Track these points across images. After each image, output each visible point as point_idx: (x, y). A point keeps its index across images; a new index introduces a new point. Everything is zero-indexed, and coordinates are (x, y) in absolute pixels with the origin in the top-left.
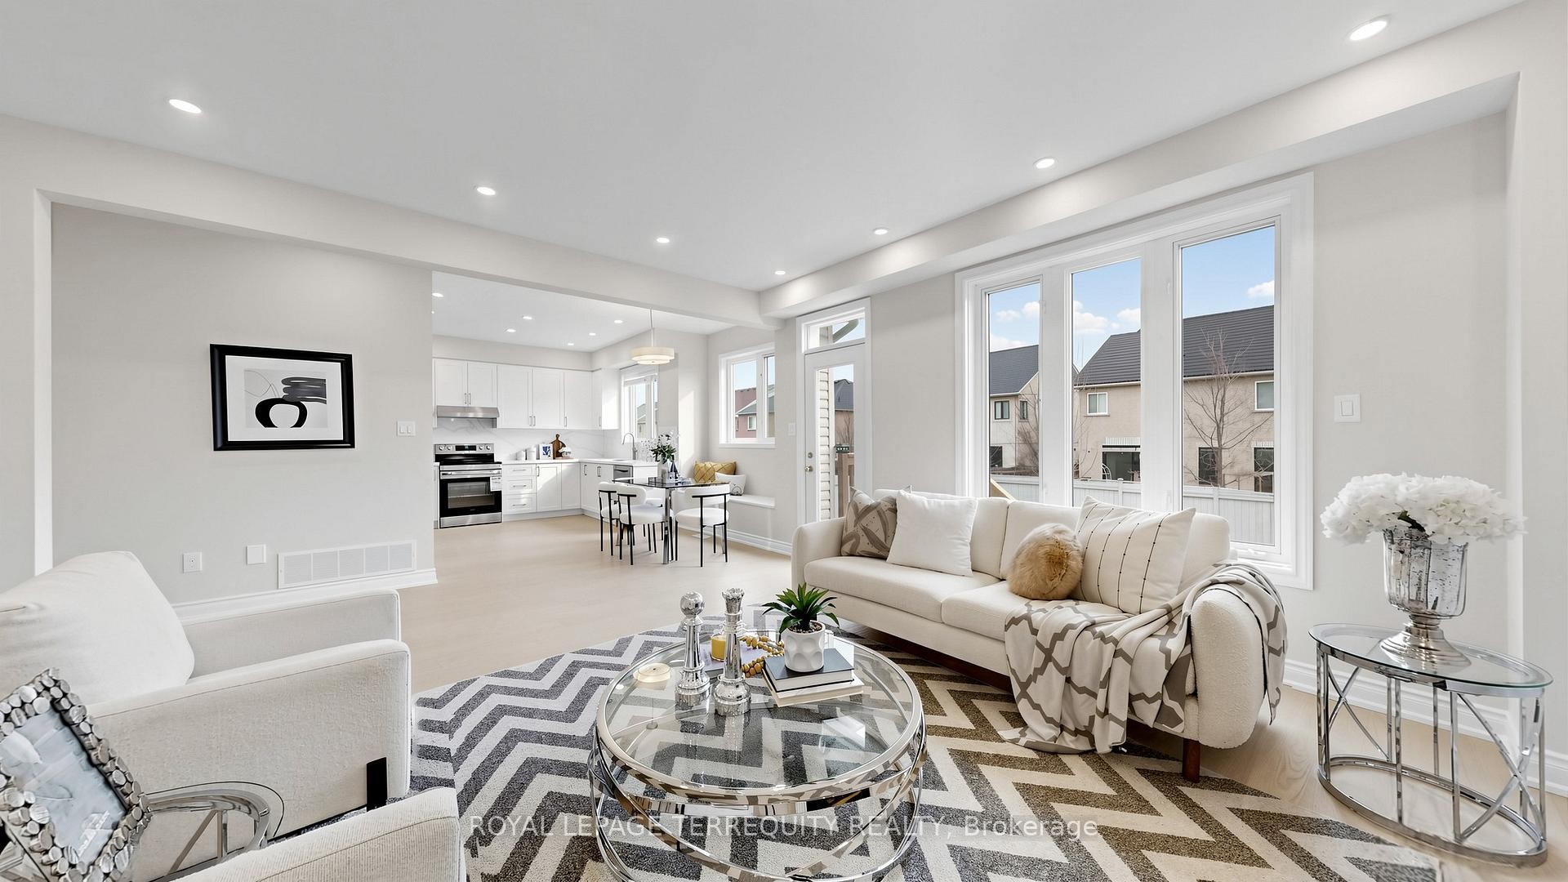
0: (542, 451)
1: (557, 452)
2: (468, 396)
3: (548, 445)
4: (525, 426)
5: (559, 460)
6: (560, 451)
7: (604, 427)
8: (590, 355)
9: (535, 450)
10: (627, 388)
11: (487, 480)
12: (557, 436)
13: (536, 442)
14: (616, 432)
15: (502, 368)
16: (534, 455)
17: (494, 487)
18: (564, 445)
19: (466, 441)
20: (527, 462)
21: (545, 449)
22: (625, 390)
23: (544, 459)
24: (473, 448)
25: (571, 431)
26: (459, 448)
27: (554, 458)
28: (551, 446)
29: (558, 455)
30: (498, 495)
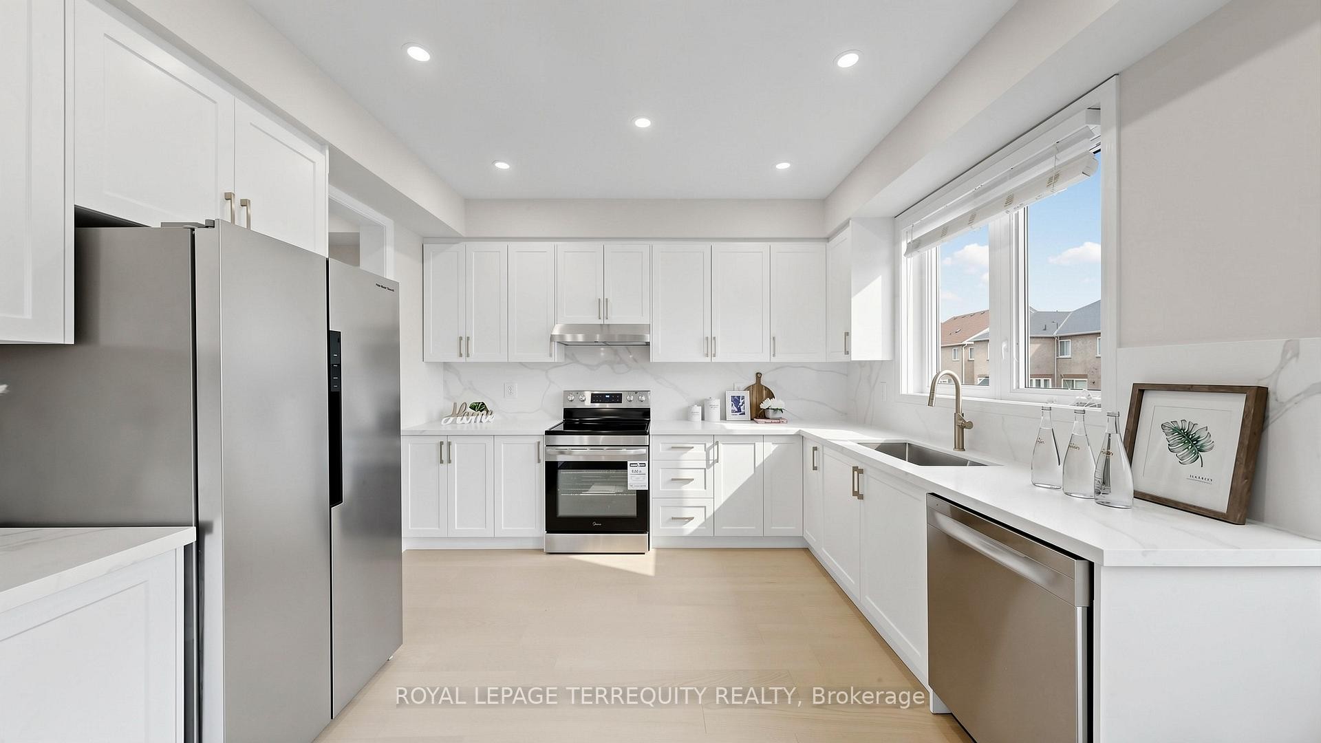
0: (730, 406)
1: (758, 408)
2: (603, 305)
3: (741, 394)
4: (695, 355)
5: (761, 425)
6: (763, 406)
7: (856, 355)
8: (822, 203)
9: (717, 402)
10: (915, 257)
11: (623, 465)
12: (758, 376)
13: (716, 389)
14: (885, 370)
15: (658, 246)
16: (715, 413)
17: (635, 480)
18: (771, 395)
19: (607, 384)
20: (706, 425)
21: (736, 401)
22: (908, 265)
23: (734, 421)
24: (616, 398)
25: (781, 367)
26: (597, 398)
27: (753, 422)
28: (747, 394)
29: (759, 414)
30: (643, 498)
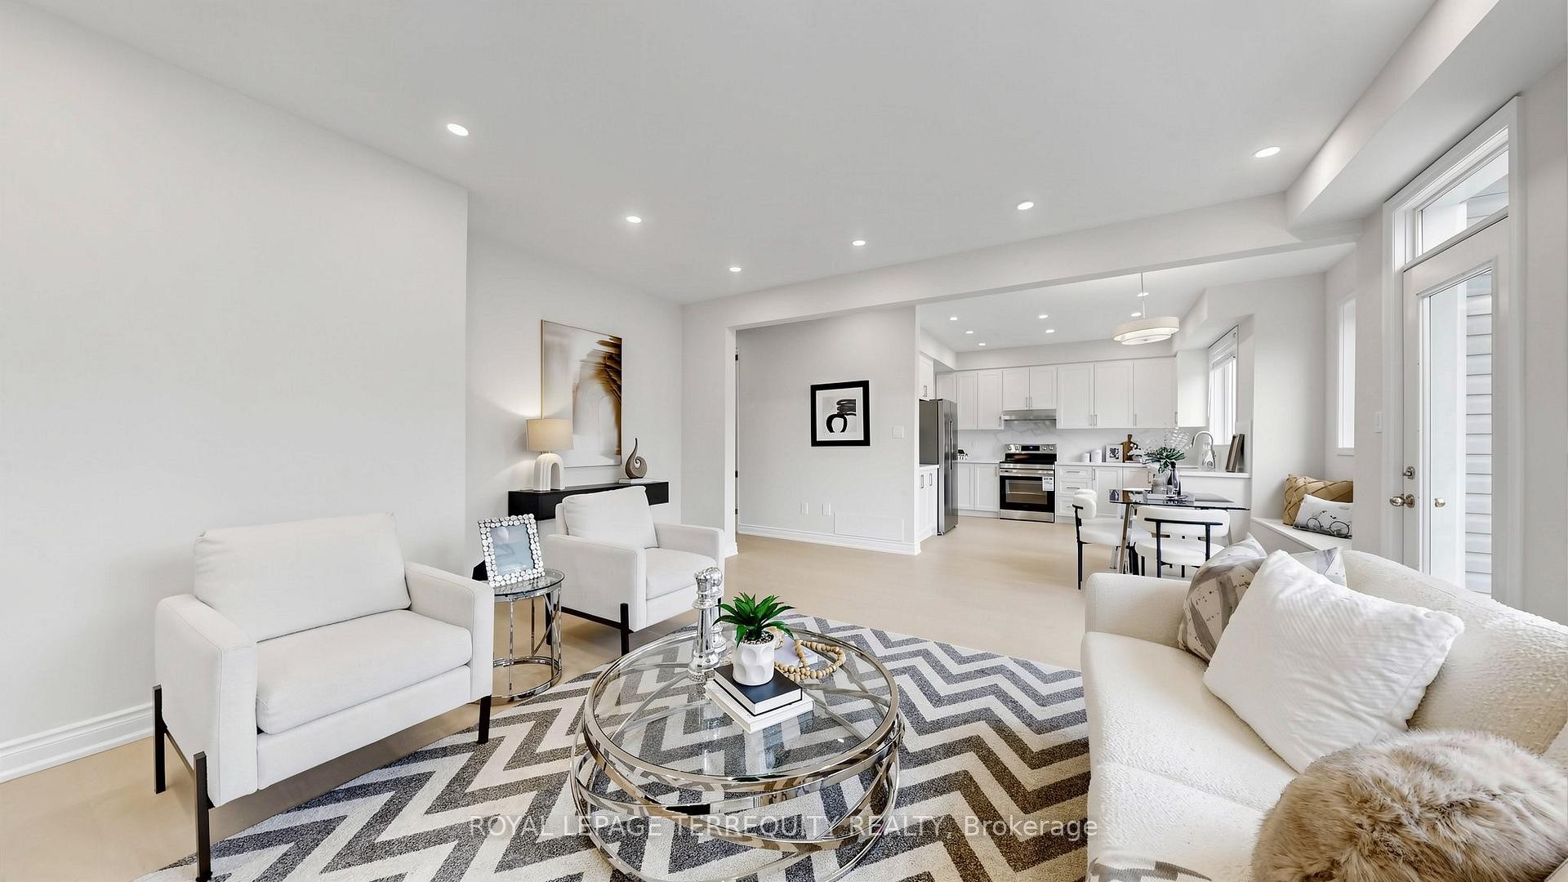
0: (1109, 453)
1: (1128, 454)
2: (1029, 399)
3: (1117, 446)
4: (1083, 425)
5: (1128, 464)
6: (1131, 453)
7: (1182, 425)
9: (1101, 451)
10: (1218, 369)
11: (1040, 479)
12: (1130, 436)
13: (1100, 444)
15: (1062, 368)
16: (1099, 458)
17: (1047, 486)
18: (1134, 448)
19: (1031, 441)
20: (1091, 464)
21: (1113, 451)
22: (1215, 374)
23: (1110, 461)
24: (1037, 448)
25: (1145, 430)
26: (1024, 448)
27: (1124, 462)
28: (1120, 447)
29: (1127, 457)
30: (1051, 495)
